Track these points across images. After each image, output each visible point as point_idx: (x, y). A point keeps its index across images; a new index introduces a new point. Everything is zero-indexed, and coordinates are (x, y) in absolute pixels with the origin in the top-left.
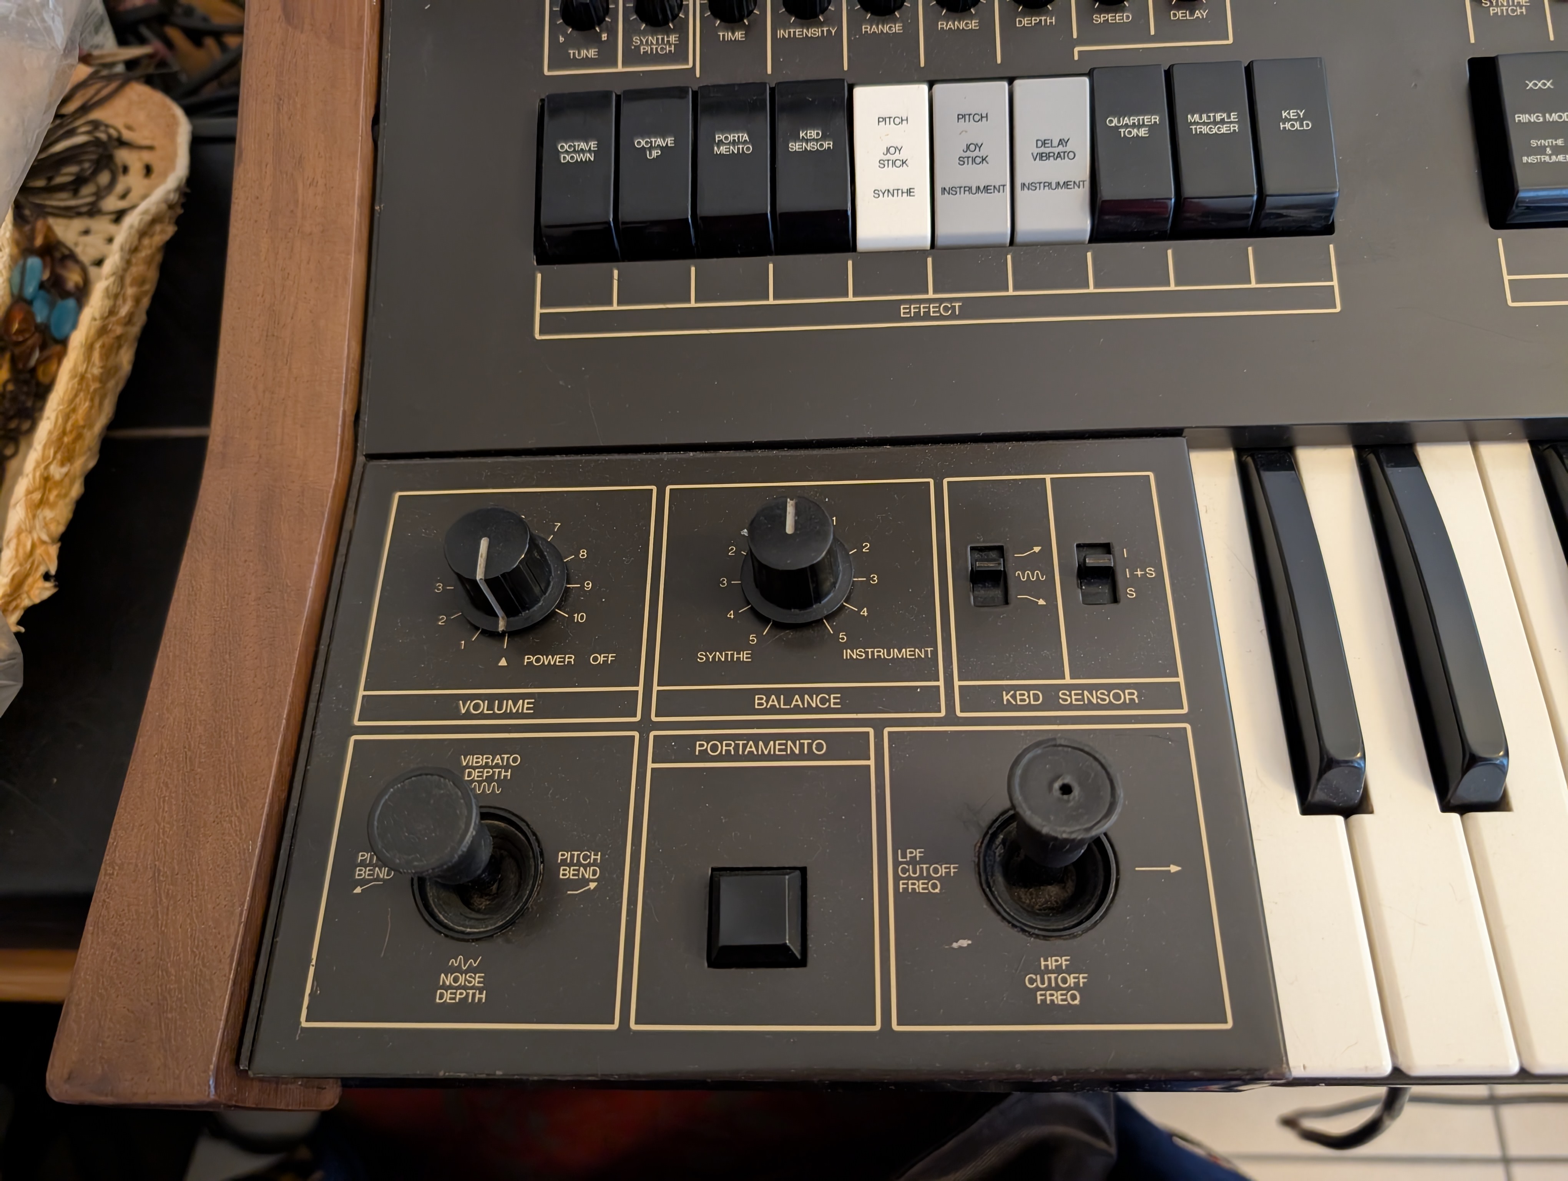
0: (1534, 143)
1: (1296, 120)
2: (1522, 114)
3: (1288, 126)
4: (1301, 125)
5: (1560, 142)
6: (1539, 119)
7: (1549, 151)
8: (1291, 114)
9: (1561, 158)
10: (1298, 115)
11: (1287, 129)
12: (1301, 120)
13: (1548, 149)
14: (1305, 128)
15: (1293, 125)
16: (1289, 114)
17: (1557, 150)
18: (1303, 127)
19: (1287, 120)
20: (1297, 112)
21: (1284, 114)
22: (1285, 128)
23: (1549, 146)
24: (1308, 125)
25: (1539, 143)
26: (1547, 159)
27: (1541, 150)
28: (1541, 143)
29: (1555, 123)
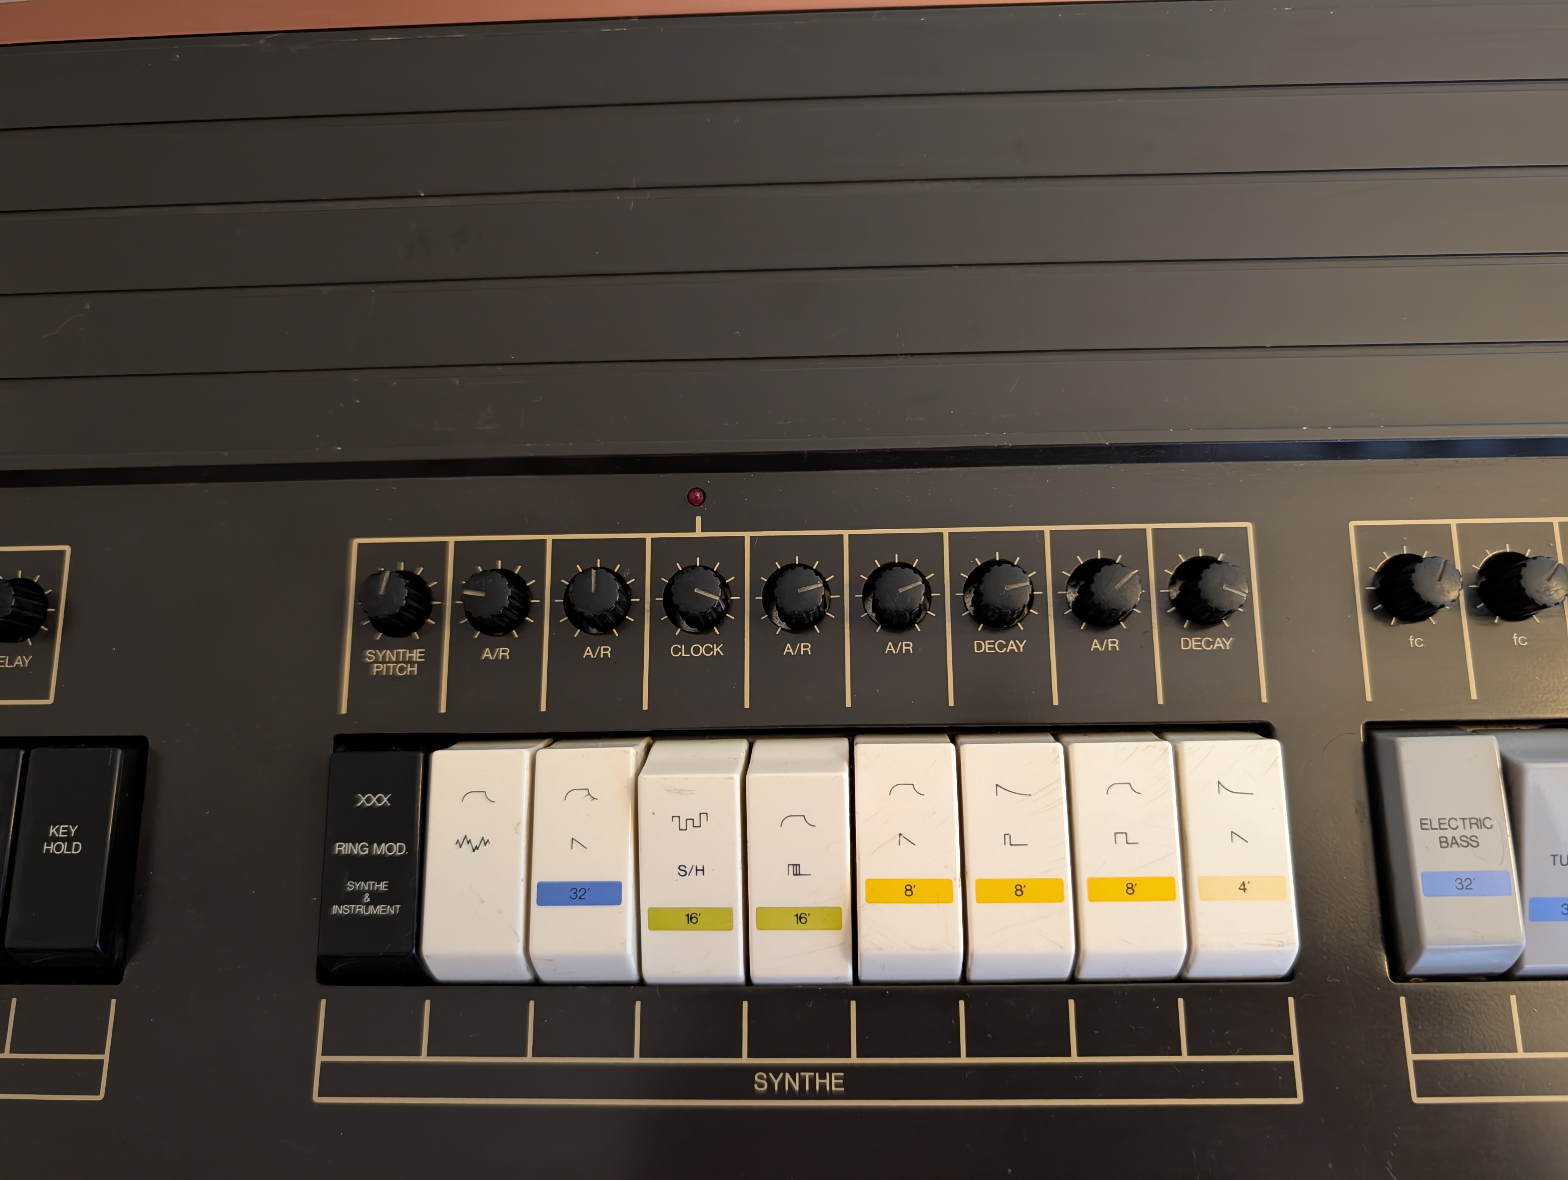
0: (351, 886)
1: (63, 840)
2: (345, 843)
3: (52, 848)
4: (69, 849)
5: (383, 886)
6: (364, 851)
7: (367, 898)
8: (61, 831)
9: (379, 910)
10: (69, 833)
11: (51, 852)
12: (69, 840)
13: (367, 896)
14: (73, 852)
15: (58, 848)
16: (58, 830)
17: (377, 898)
18: (71, 851)
19: (55, 839)
20: (68, 828)
21: (52, 830)
22: (48, 850)
23: (367, 892)
24: (77, 849)
25: (358, 886)
26: (361, 910)
27: (356, 897)
28: (360, 886)
29: (381, 857)
